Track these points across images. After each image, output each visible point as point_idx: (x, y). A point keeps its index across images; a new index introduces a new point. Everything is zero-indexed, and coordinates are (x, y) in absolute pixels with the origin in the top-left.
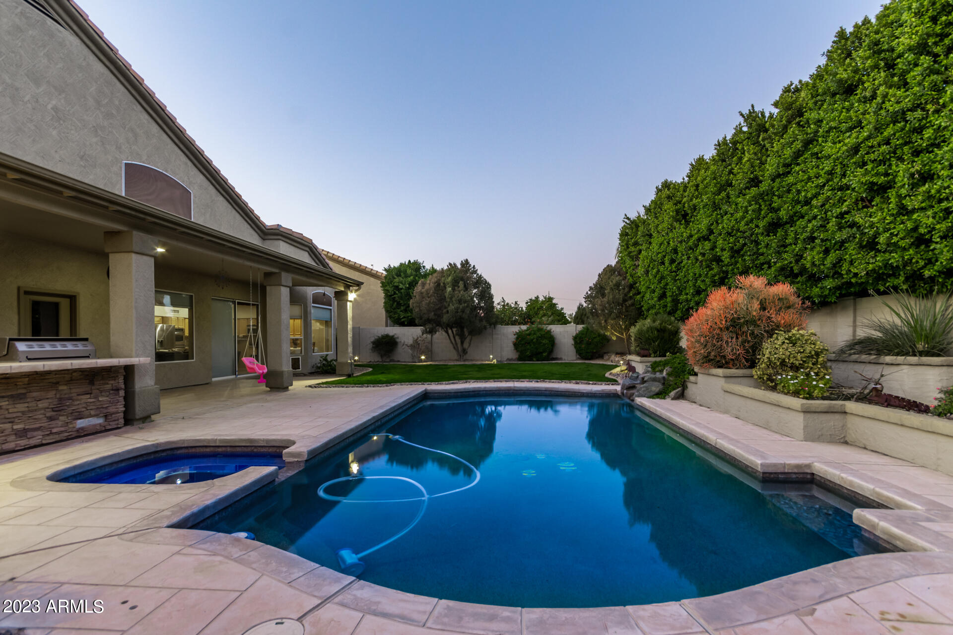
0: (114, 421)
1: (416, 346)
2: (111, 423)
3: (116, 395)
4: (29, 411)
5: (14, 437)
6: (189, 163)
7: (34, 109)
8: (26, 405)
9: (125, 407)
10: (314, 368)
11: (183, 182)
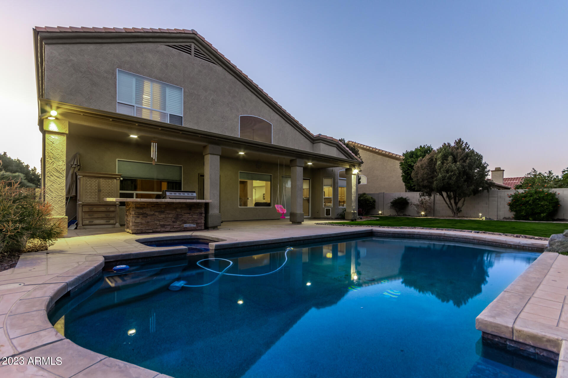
0: (200, 226)
1: (422, 205)
2: (198, 227)
3: (201, 216)
4: (166, 218)
5: (160, 227)
6: (271, 110)
7: (205, 102)
8: (165, 215)
9: (205, 221)
10: (339, 215)
11: (268, 120)
